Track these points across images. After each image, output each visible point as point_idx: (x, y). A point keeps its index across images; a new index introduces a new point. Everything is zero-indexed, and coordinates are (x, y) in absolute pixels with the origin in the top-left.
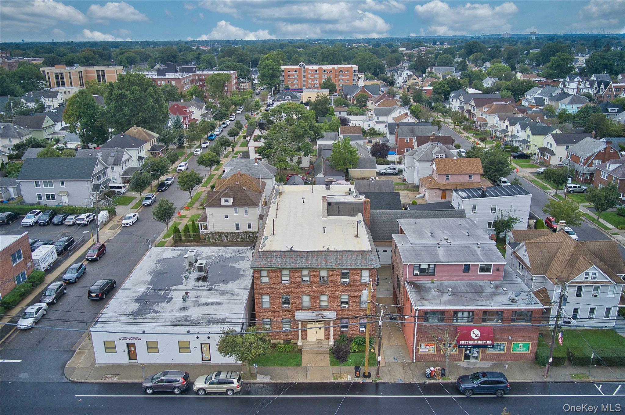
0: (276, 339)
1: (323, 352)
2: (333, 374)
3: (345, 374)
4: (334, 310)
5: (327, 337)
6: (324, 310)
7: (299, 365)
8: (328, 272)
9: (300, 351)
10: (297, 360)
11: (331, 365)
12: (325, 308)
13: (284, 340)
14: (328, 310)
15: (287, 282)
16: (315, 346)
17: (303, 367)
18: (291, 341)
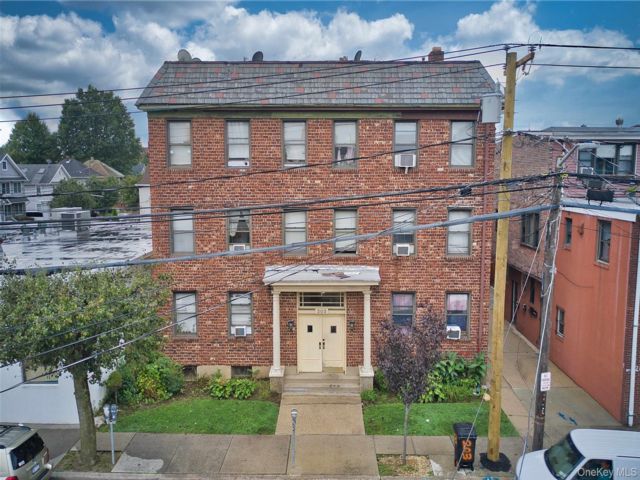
0: (211, 363)
1: (342, 402)
2: (379, 456)
3: (418, 458)
4: (375, 262)
5: (354, 358)
6: (347, 262)
7: (266, 430)
8: (357, 128)
9: (276, 397)
10: (263, 418)
11: (368, 433)
12: (349, 257)
13: (235, 368)
14: (356, 262)
15: (241, 164)
16: (320, 385)
17: (279, 438)
18: (254, 369)
